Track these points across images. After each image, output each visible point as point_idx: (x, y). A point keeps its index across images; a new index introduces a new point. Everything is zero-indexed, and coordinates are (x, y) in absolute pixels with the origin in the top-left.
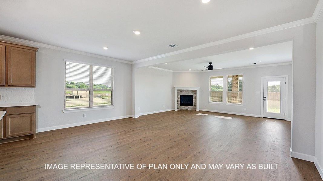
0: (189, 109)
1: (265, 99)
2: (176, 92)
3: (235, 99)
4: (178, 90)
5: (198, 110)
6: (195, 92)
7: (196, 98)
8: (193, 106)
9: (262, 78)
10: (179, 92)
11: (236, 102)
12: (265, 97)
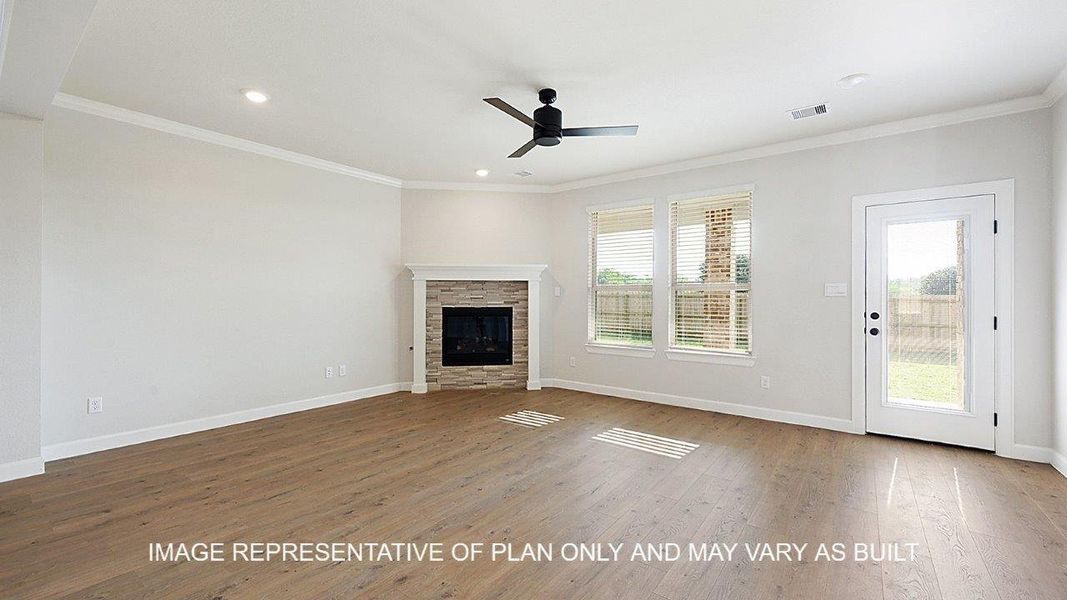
0: (494, 383)
1: (872, 324)
2: (420, 293)
3: (717, 326)
4: (431, 285)
5: (534, 384)
6: (519, 295)
7: (525, 325)
8: (510, 363)
9: (859, 203)
10: (436, 292)
11: (720, 347)
12: (875, 316)
